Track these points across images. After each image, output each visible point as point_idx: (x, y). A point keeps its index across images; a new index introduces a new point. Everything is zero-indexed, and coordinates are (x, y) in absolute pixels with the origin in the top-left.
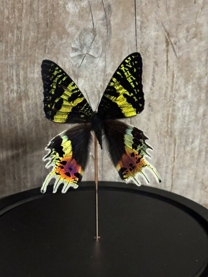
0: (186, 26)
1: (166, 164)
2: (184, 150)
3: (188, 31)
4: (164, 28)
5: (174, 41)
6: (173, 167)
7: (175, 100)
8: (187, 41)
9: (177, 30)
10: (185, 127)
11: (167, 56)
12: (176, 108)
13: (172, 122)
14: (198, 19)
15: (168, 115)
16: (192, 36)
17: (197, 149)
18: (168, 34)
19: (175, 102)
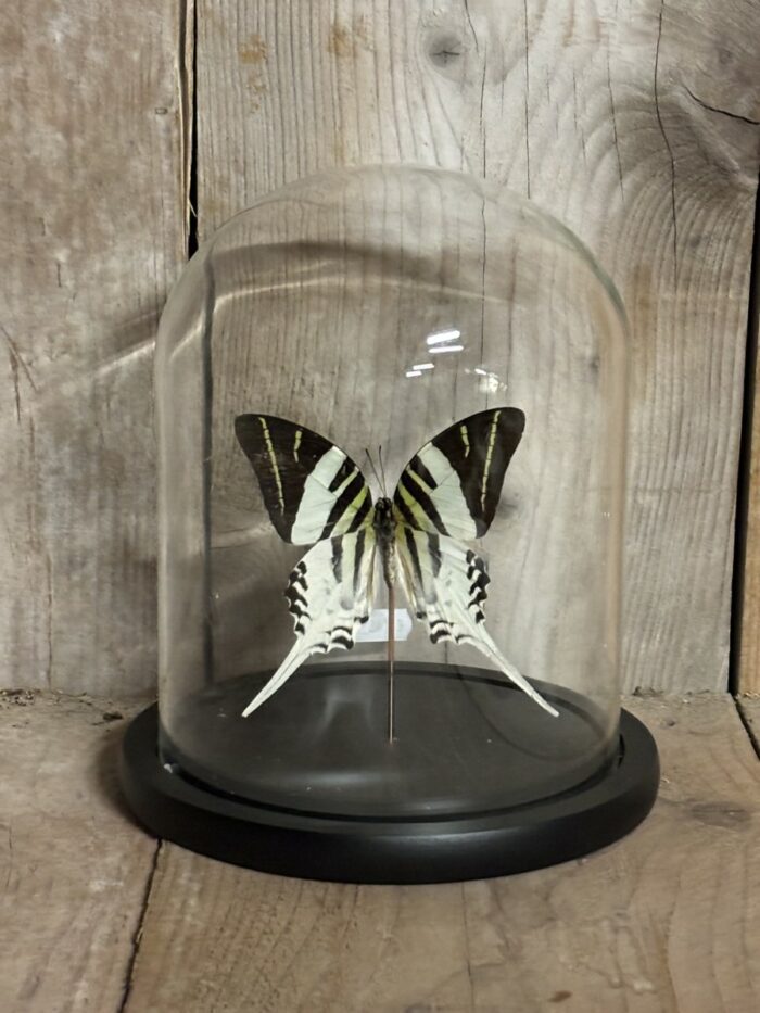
0: (46, 329)
1: (35, 610)
2: (69, 579)
3: (51, 340)
4: (6, 334)
5: (28, 359)
6: (50, 617)
7: (41, 476)
8: (52, 360)
9: (31, 336)
10: (65, 531)
11: (17, 388)
12: (44, 493)
13: (39, 522)
14: (68, 317)
15: (29, 506)
16: (63, 349)
17: (94, 579)
18: (14, 345)
19: (41, 480)
